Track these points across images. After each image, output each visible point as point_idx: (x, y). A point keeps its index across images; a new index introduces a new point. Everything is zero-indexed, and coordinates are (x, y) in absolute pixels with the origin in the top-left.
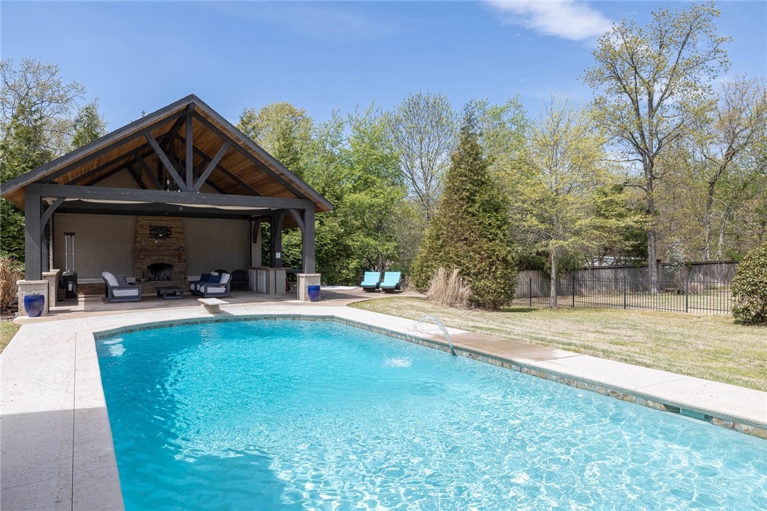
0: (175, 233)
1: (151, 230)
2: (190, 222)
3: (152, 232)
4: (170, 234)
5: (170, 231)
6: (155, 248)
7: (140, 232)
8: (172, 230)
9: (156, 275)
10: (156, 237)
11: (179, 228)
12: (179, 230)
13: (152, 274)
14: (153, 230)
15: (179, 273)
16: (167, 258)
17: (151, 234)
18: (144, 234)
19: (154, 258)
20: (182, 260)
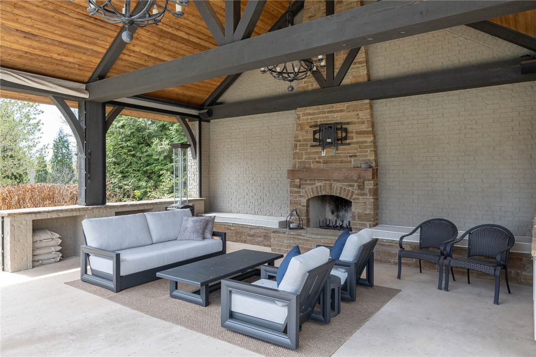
0: (357, 133)
1: (315, 133)
2: (387, 108)
3: (317, 136)
4: (346, 138)
5: (346, 130)
6: (322, 166)
7: (300, 138)
8: (350, 128)
9: (338, 217)
10: (322, 144)
11: (363, 123)
12: (364, 127)
13: (333, 213)
14: (320, 131)
15: (360, 217)
16: (339, 185)
17: (315, 140)
18: (305, 140)
19: (318, 184)
20: (367, 191)
